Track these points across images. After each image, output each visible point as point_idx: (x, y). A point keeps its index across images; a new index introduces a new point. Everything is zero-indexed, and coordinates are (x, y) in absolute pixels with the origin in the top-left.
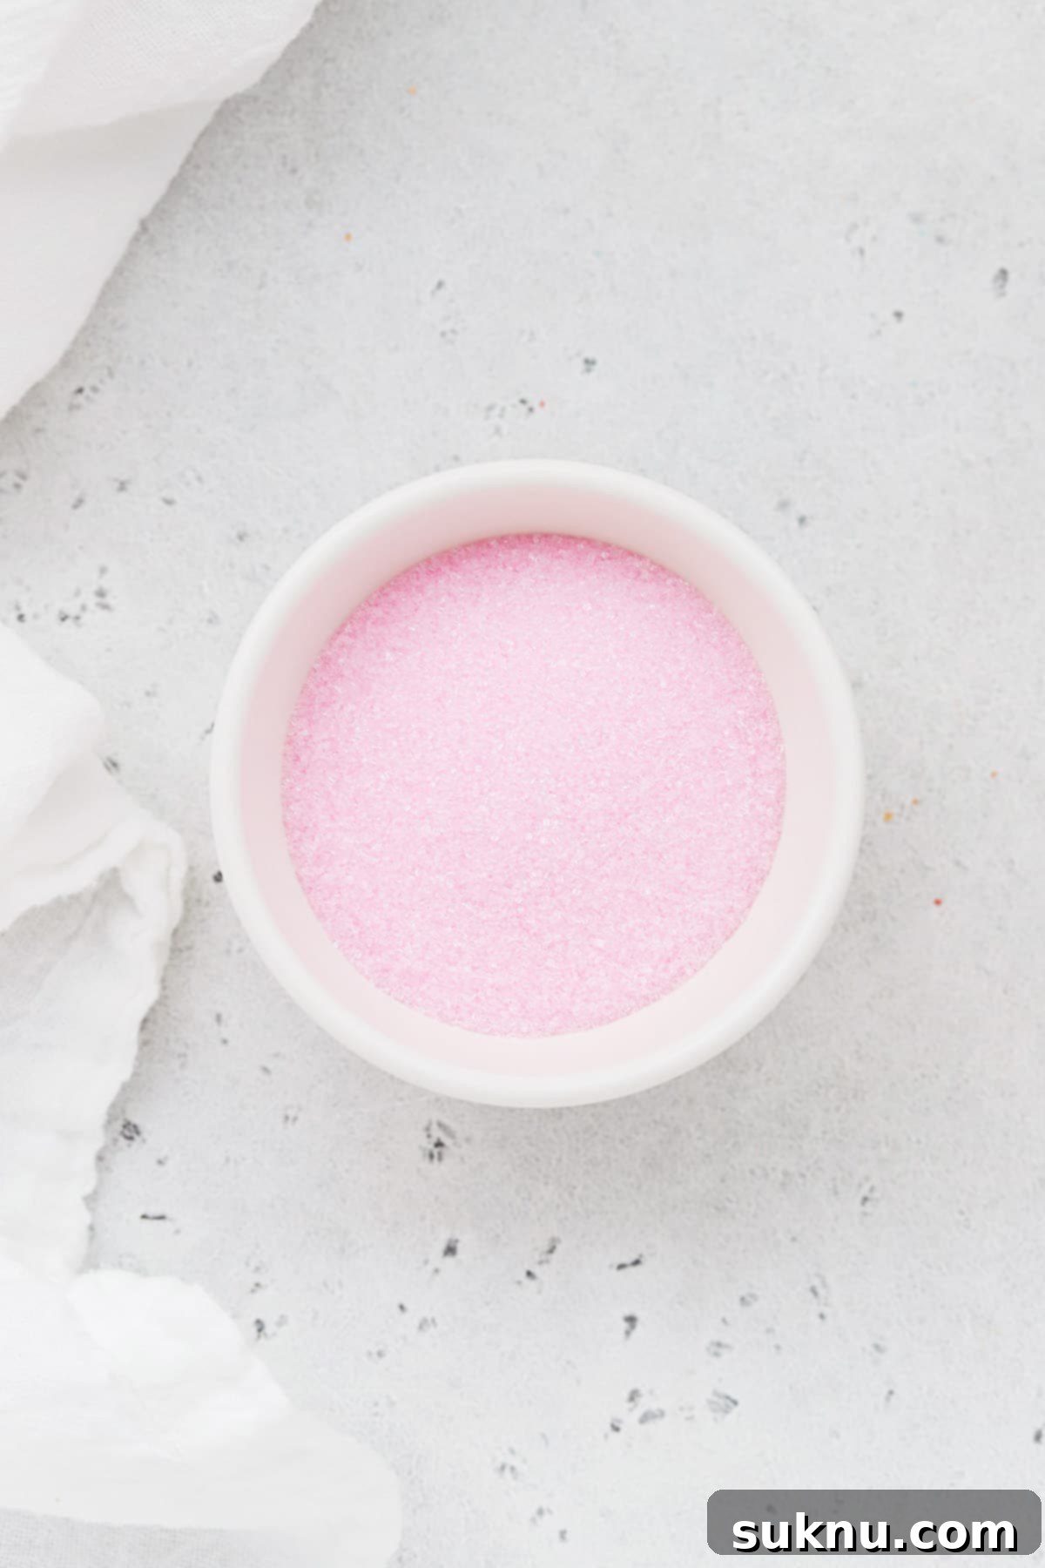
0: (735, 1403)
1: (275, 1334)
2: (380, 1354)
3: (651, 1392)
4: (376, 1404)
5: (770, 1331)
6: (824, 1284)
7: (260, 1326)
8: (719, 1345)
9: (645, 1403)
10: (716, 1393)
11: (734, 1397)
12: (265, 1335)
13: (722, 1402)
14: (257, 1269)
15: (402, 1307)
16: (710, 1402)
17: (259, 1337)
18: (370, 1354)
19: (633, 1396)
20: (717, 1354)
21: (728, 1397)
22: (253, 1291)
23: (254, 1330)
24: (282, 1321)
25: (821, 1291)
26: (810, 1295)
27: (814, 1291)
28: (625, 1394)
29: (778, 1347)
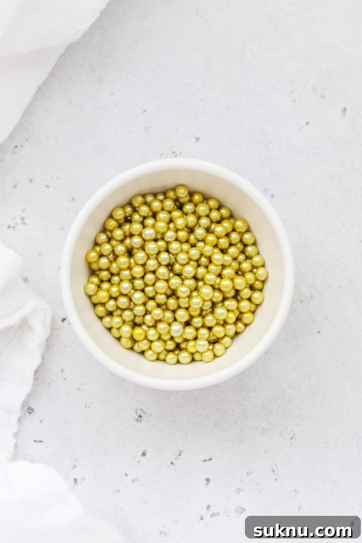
0: (245, 510)
1: (81, 484)
2: (118, 491)
3: (215, 506)
4: (117, 509)
5: (257, 484)
6: (277, 468)
7: (76, 481)
8: (239, 489)
9: (213, 510)
10: (238, 507)
11: (244, 507)
12: (77, 484)
13: (240, 510)
14: (75, 460)
15: (126, 475)
16: (236, 510)
17: (75, 485)
18: (115, 491)
19: (208, 507)
20: (238, 493)
21: (242, 508)
22: (73, 468)
23: (73, 482)
24: (83, 479)
25: (275, 470)
26: (272, 472)
27: (273, 471)
28: (205, 507)
29: (260, 490)
